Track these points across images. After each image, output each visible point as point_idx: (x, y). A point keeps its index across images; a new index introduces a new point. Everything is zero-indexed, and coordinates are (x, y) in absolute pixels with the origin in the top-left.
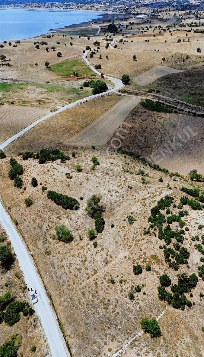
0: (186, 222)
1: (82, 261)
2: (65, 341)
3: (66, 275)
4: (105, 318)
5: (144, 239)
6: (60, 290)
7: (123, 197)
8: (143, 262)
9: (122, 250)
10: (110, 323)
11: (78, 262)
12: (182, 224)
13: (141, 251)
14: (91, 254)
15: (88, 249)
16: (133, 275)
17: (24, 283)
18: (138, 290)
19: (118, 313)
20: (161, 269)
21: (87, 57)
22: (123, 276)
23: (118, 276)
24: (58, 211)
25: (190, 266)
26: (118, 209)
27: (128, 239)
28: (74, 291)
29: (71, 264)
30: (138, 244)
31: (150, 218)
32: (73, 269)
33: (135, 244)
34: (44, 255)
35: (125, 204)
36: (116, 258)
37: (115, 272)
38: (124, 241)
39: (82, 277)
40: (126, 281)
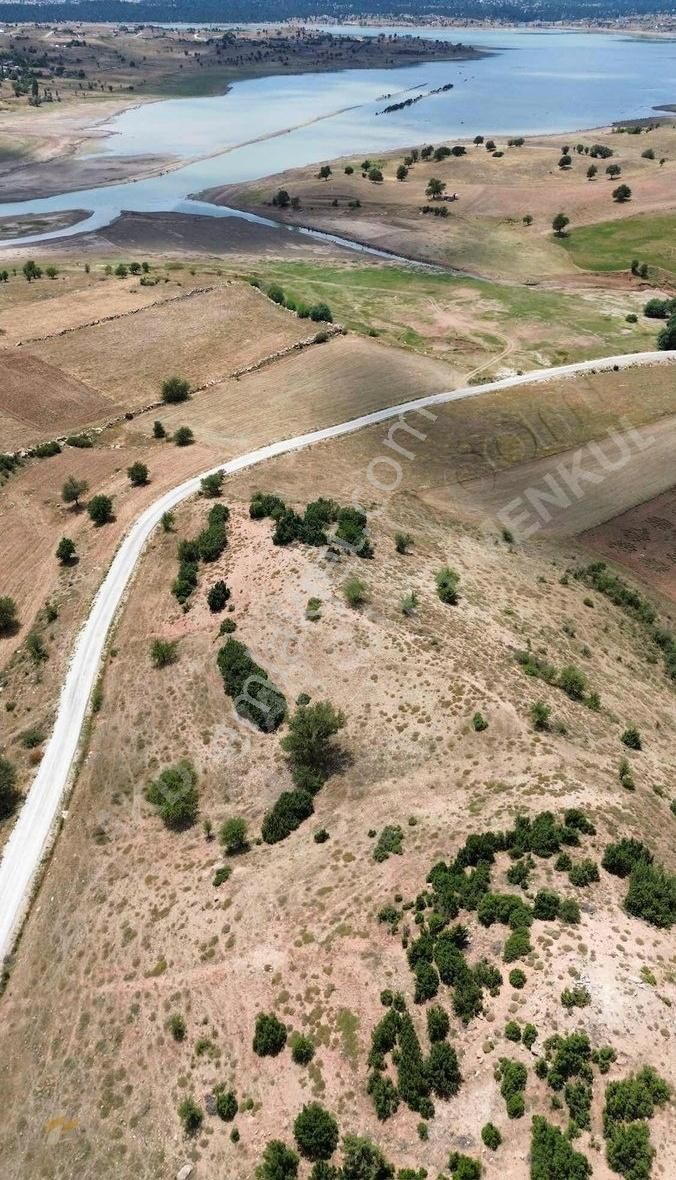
0: (538, 950)
3: (90, 931)
4: (81, 1142)
5: (365, 935)
6: (43, 969)
7: (432, 748)
8: (307, 1020)
9: (276, 936)
11: (145, 909)
12: (517, 949)
13: (324, 977)
14: (192, 900)
15: (200, 880)
16: (249, 1048)
18: (227, 1109)
19: (123, 1150)
20: (338, 1081)
22: (220, 1030)
23: (205, 1022)
24: (217, 713)
25: (432, 1134)
26: (388, 784)
27: (323, 908)
28: (72, 995)
29: (124, 903)
30: (334, 945)
31: (441, 867)
32: (116, 921)
33: (329, 939)
34: (87, 837)
35: (422, 777)
36: (241, 955)
37: (207, 1004)
38: (305, 909)
39: (120, 962)
40: (218, 1055)
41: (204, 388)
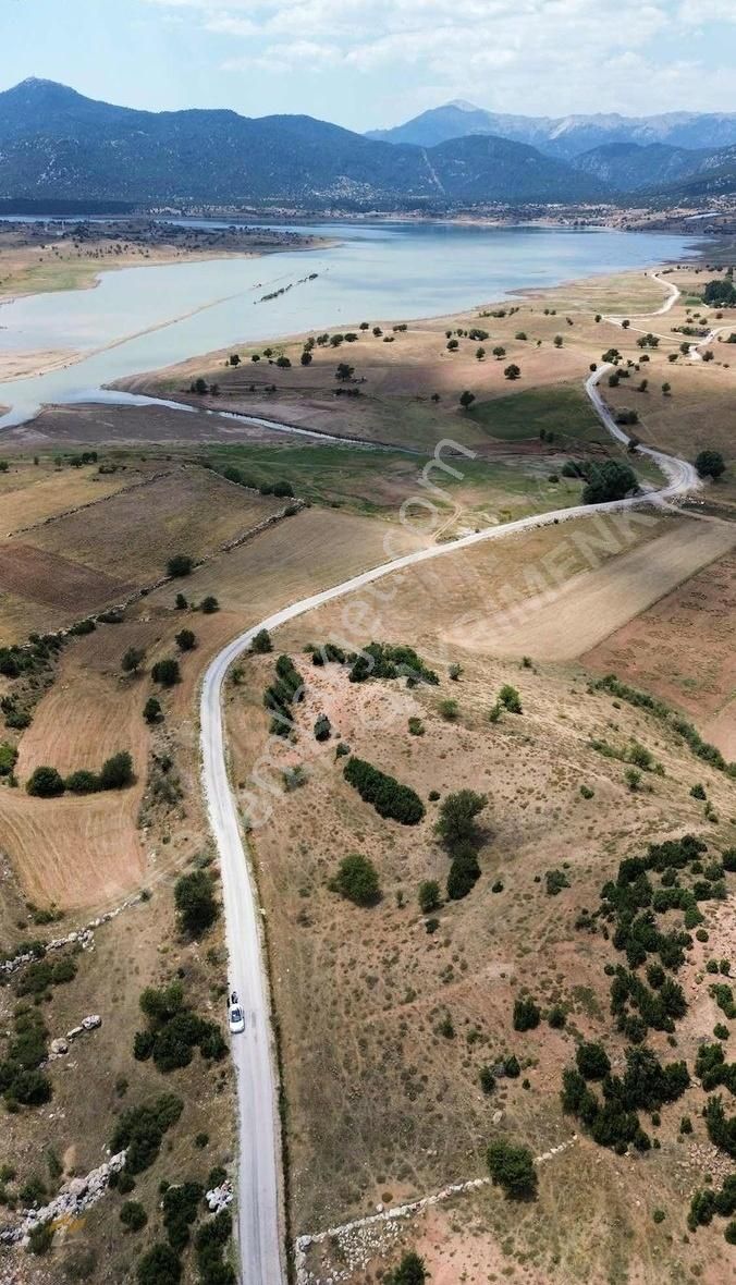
0: (708, 917)
1: (385, 962)
2: (283, 1144)
3: (334, 986)
5: (571, 940)
6: (307, 1018)
7: (556, 817)
8: (550, 1001)
9: (500, 954)
10: (410, 1137)
11: (374, 961)
12: (695, 919)
13: (552, 971)
14: (414, 947)
15: (412, 933)
16: (512, 1029)
17: (224, 979)
18: (512, 1070)
19: (440, 1117)
20: (592, 1031)
21: (598, 384)
22: (482, 1024)
23: (467, 1021)
24: (362, 817)
25: (679, 1041)
26: (530, 846)
27: (527, 930)
28: (343, 1031)
29: (353, 963)
30: (549, 950)
31: (609, 885)
32: (354, 975)
33: (543, 948)
34: (293, 924)
35: (556, 837)
36: (477, 972)
37: (463, 1010)
38: (514, 933)
39: (373, 1000)
40: (488, 1040)
41: (202, 563)
